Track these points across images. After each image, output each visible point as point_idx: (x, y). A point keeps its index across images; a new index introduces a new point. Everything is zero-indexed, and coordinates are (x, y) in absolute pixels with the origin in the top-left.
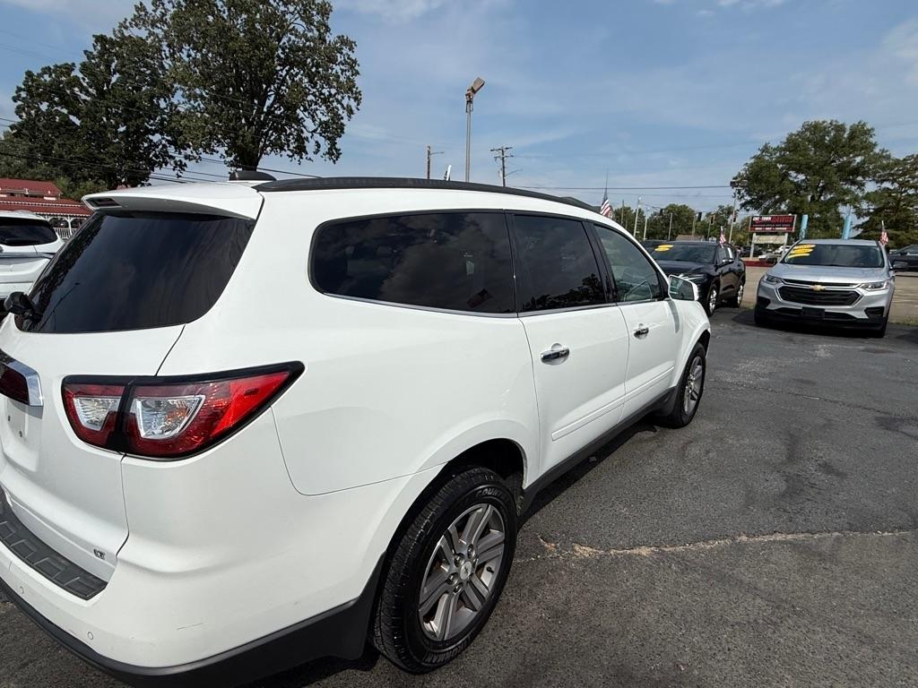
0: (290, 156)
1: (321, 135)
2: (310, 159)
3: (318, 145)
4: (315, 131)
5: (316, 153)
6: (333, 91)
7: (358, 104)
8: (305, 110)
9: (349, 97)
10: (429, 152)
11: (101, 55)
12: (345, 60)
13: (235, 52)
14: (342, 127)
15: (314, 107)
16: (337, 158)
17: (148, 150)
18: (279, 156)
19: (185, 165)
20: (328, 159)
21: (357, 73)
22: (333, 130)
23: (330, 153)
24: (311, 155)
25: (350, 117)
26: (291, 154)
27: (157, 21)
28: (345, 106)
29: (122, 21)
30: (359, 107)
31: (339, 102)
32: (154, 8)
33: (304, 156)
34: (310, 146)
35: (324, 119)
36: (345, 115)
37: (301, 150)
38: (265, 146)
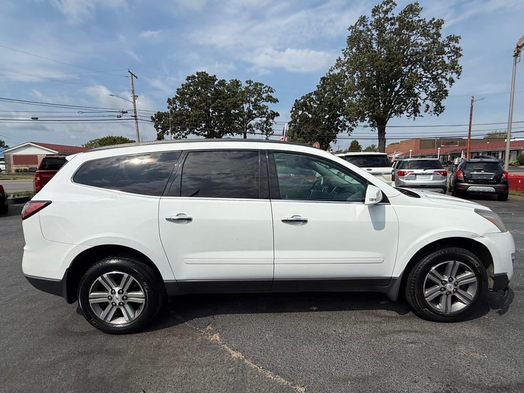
0: (408, 116)
1: (431, 100)
2: (421, 116)
3: (428, 106)
4: (426, 99)
5: (426, 111)
6: (440, 72)
7: (459, 75)
8: (421, 87)
9: (452, 72)
10: (472, 100)
11: (323, 85)
12: (451, 50)
13: (377, 67)
14: (446, 93)
15: (427, 84)
16: (441, 112)
17: (338, 124)
18: (399, 117)
19: (353, 129)
20: (433, 115)
21: (461, 55)
22: (439, 95)
23: (436, 110)
24: (422, 113)
25: (451, 85)
26: (409, 115)
27: (345, 63)
28: (448, 78)
29: (330, 68)
30: (459, 77)
31: (443, 77)
32: (344, 57)
33: (418, 114)
34: (422, 109)
35: (433, 90)
36: (448, 85)
37: (416, 111)
38: (391, 113)
